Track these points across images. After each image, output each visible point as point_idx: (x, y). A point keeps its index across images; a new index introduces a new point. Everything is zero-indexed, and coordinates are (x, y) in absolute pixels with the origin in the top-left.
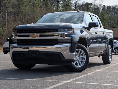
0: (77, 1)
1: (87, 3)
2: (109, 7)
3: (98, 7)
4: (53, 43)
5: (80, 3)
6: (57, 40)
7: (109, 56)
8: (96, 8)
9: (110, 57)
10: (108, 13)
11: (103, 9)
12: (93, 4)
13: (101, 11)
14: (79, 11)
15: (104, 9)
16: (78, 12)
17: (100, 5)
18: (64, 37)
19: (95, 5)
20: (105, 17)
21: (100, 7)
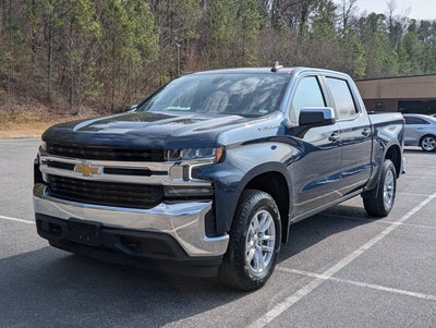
0: (348, 11)
1: (373, 14)
2: (425, 24)
3: (398, 24)
4: (150, 198)
5: (355, 15)
6: (160, 188)
7: (385, 194)
8: (394, 25)
9: (389, 196)
10: (421, 38)
11: (409, 29)
12: (388, 16)
13: (405, 31)
14: (277, 67)
15: (412, 28)
16: (273, 70)
17: (404, 19)
18: (186, 179)
19: (391, 20)
20: (414, 47)
21: (403, 24)
